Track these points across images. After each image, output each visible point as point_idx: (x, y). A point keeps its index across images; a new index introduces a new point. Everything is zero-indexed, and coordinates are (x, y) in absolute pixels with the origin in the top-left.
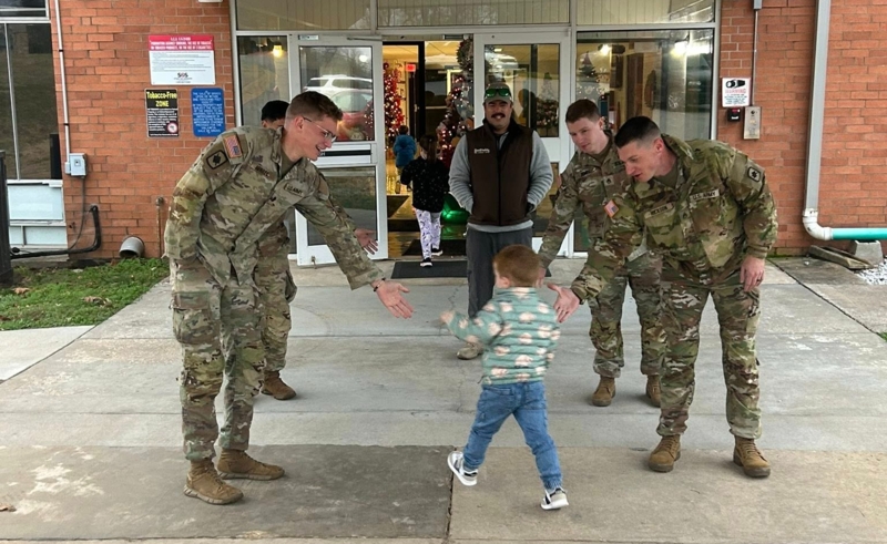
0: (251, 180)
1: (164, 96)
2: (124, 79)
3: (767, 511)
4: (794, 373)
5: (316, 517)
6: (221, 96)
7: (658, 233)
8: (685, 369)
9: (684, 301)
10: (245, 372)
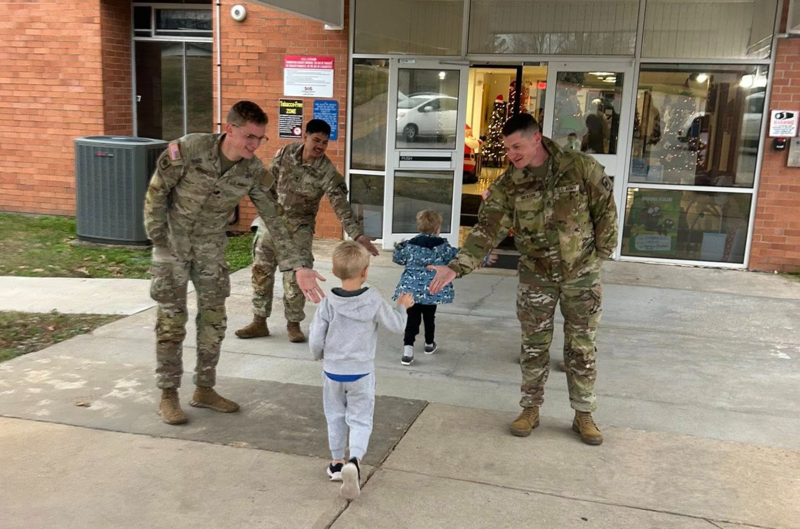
0: (194, 177)
1: (293, 105)
2: (263, 90)
3: (653, 482)
4: (761, 376)
5: (291, 438)
6: (337, 107)
7: (524, 218)
8: (541, 354)
9: (540, 300)
10: (206, 328)
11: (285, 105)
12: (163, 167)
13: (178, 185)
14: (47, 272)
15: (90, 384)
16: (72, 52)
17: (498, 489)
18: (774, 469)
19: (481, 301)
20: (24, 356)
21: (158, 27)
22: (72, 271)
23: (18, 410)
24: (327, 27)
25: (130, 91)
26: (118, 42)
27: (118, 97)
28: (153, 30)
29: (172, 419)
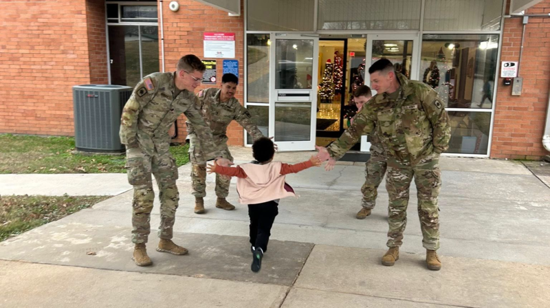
0: (159, 100)
1: (210, 63)
4: (513, 221)
5: (232, 270)
6: (237, 64)
7: (383, 126)
8: (400, 213)
9: (399, 177)
10: (167, 200)
12: (140, 95)
13: (146, 107)
14: (58, 171)
15: (95, 240)
16: (69, 32)
17: (370, 298)
18: (537, 278)
19: (335, 181)
20: (48, 224)
21: (122, 16)
22: (74, 169)
23: (49, 258)
24: (230, 14)
25: (106, 57)
26: (97, 26)
27: (99, 61)
28: (119, 19)
29: (142, 262)
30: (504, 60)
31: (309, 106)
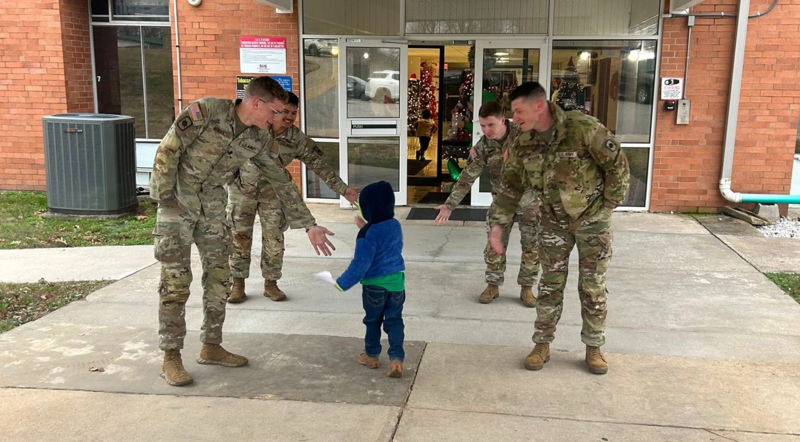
0: (211, 137)
2: (221, 68)
4: (694, 300)
5: (313, 387)
6: (290, 82)
7: (532, 177)
8: (553, 292)
9: (553, 241)
10: (214, 286)
11: (242, 81)
12: (182, 128)
13: (190, 146)
14: (25, 244)
15: (98, 349)
16: (32, 36)
17: (518, 418)
18: (739, 379)
19: (441, 249)
20: (22, 327)
21: (114, 13)
22: (49, 241)
23: (30, 378)
24: (278, 11)
25: (90, 72)
26: (80, 27)
27: (80, 78)
28: (110, 16)
29: (178, 380)
30: (665, 76)
31: (397, 142)
